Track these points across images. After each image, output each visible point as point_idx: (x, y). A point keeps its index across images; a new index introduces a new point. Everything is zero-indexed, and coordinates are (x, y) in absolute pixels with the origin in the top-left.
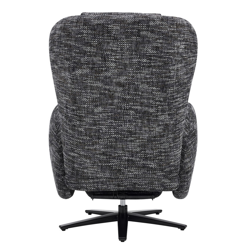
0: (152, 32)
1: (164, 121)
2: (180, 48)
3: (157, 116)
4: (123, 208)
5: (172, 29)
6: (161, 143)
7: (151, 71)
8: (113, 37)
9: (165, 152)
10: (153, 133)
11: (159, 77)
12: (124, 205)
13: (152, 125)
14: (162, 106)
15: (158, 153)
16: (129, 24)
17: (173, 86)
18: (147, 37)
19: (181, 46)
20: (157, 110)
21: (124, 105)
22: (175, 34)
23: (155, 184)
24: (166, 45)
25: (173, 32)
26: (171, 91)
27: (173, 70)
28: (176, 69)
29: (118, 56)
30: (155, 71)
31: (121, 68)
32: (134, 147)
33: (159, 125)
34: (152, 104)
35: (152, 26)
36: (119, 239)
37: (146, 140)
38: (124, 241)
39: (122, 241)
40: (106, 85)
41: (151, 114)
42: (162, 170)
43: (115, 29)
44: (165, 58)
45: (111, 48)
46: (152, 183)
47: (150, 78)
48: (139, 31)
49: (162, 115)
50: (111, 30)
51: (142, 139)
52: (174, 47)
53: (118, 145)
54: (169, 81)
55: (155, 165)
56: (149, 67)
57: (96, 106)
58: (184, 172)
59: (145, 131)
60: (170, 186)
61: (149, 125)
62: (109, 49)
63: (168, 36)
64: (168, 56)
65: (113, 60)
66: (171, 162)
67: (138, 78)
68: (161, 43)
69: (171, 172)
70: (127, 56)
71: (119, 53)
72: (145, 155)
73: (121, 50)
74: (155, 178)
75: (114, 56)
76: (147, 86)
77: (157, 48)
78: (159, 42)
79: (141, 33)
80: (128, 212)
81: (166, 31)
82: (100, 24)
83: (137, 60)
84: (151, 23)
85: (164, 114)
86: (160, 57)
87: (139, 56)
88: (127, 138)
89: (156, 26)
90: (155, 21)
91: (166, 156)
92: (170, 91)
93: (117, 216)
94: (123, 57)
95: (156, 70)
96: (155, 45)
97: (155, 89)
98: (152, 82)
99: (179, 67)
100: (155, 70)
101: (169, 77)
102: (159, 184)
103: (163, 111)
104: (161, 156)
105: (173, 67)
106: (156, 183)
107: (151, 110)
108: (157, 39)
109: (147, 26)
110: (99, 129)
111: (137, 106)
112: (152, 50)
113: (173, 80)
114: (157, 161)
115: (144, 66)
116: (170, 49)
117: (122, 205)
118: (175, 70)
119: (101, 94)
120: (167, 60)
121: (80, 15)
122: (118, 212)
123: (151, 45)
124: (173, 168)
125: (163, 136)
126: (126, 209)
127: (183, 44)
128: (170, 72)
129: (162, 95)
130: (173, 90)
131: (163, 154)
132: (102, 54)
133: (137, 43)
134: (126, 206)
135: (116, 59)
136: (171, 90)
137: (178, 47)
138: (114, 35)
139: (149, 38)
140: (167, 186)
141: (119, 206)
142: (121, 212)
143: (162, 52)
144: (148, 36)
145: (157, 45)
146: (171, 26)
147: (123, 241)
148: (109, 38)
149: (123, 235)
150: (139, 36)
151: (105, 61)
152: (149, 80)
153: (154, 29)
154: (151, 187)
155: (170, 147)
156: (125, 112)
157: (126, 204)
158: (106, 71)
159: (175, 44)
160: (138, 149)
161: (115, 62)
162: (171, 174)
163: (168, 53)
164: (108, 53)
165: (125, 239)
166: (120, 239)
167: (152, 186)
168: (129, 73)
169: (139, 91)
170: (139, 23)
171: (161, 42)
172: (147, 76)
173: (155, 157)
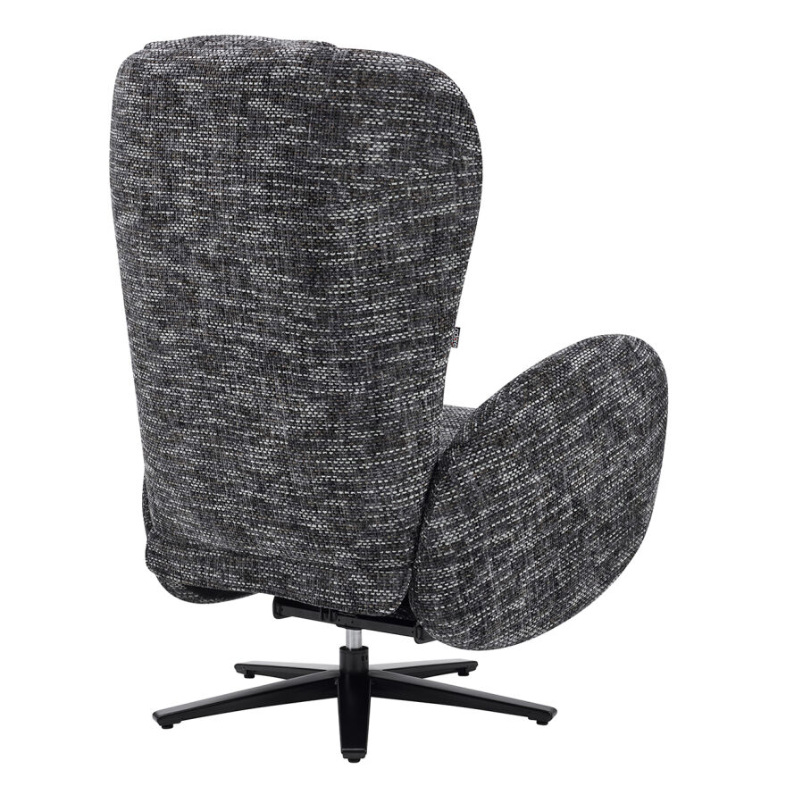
0: (277, 99)
1: (327, 385)
2: (371, 153)
3: (304, 368)
4: (354, 656)
5: (341, 91)
6: (328, 457)
7: (273, 225)
8: (189, 115)
9: (346, 487)
10: (301, 423)
11: (297, 243)
12: (357, 647)
13: (294, 395)
14: (317, 335)
15: (325, 486)
16: (223, 76)
17: (348, 276)
18: (261, 115)
19: (375, 146)
20: (302, 349)
21: (222, 327)
22: (352, 105)
23: (332, 586)
24: (315, 142)
25: (346, 99)
26: (343, 289)
27: (342, 222)
28: (353, 219)
29: (200, 173)
30: (284, 226)
31: (207, 212)
32: (261, 460)
33: (313, 398)
34: (287, 330)
35: (277, 83)
36: (342, 752)
37: (286, 443)
38: (357, 760)
39: (352, 760)
40: (176, 262)
41: (287, 361)
42: (348, 544)
43: (192, 90)
44: (312, 183)
45: (182, 150)
46: (323, 582)
47: (272, 246)
48: (246, 96)
49: (319, 365)
50: (183, 93)
51: (277, 437)
52: (347, 146)
53: (226, 450)
54: (330, 257)
55: (324, 524)
56: (268, 210)
57: (163, 325)
58: (427, 558)
59: (279, 412)
60: (371, 597)
61: (287, 395)
62: (179, 153)
63: (326, 114)
64: (323, 179)
65: (189, 185)
66: (372, 521)
67: (244, 245)
68: (299, 136)
69: (375, 552)
70: (218, 175)
71: (201, 164)
72: (290, 491)
73: (206, 156)
74: (335, 568)
75: (190, 172)
76: (267, 272)
77: (287, 152)
78: (292, 134)
79: (249, 103)
80: (370, 668)
81: (320, 96)
82: (160, 77)
83: (239, 189)
84: (276, 74)
85: (324, 362)
86: (297, 181)
87: (243, 177)
88: (240, 430)
89: (289, 82)
90: (286, 64)
91: (351, 499)
92: (336, 290)
93: (336, 683)
94: (210, 177)
95: (287, 221)
96: (282, 140)
97: (289, 280)
98: (279, 258)
99: (369, 214)
100: (284, 222)
101: (330, 245)
102: (343, 588)
103: (319, 352)
104: (335, 497)
105: (342, 214)
106: (335, 583)
107: (288, 349)
108: (288, 123)
109: (264, 81)
110: (177, 397)
111: (252, 332)
112: (273, 156)
113: (347, 256)
114: (325, 512)
115: (255, 208)
116: (330, 155)
117: (350, 647)
118: (350, 224)
119: (170, 289)
120: (318, 188)
121: (142, 48)
122: (338, 668)
123: (271, 142)
124: (379, 542)
125: (331, 434)
126: (363, 657)
127: (383, 141)
128: (331, 229)
129: (312, 301)
130: (349, 289)
131: (341, 493)
132: (163, 168)
133: (241, 135)
134: (365, 649)
135: (195, 184)
136: (341, 286)
137: (361, 149)
138: (190, 109)
139: (268, 119)
140: (363, 596)
141: (343, 649)
142: (349, 669)
143: (301, 165)
144: (266, 113)
145: (288, 140)
146: (339, 81)
147: (354, 760)
148: (179, 118)
149: (354, 740)
150: (244, 111)
151: (170, 190)
152: (271, 253)
153: (281, 90)
154: (320, 592)
155: (361, 471)
156: (228, 349)
157: (363, 644)
158: (173, 218)
159: (349, 138)
160: (272, 470)
161: (193, 193)
162: (377, 561)
163: (322, 167)
164: (178, 165)
165: (363, 753)
166: (345, 754)
167: (322, 590)
168: (225, 228)
169: (250, 286)
170: (246, 71)
171: (300, 131)
172: (265, 240)
173: (319, 500)
